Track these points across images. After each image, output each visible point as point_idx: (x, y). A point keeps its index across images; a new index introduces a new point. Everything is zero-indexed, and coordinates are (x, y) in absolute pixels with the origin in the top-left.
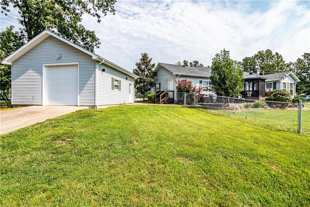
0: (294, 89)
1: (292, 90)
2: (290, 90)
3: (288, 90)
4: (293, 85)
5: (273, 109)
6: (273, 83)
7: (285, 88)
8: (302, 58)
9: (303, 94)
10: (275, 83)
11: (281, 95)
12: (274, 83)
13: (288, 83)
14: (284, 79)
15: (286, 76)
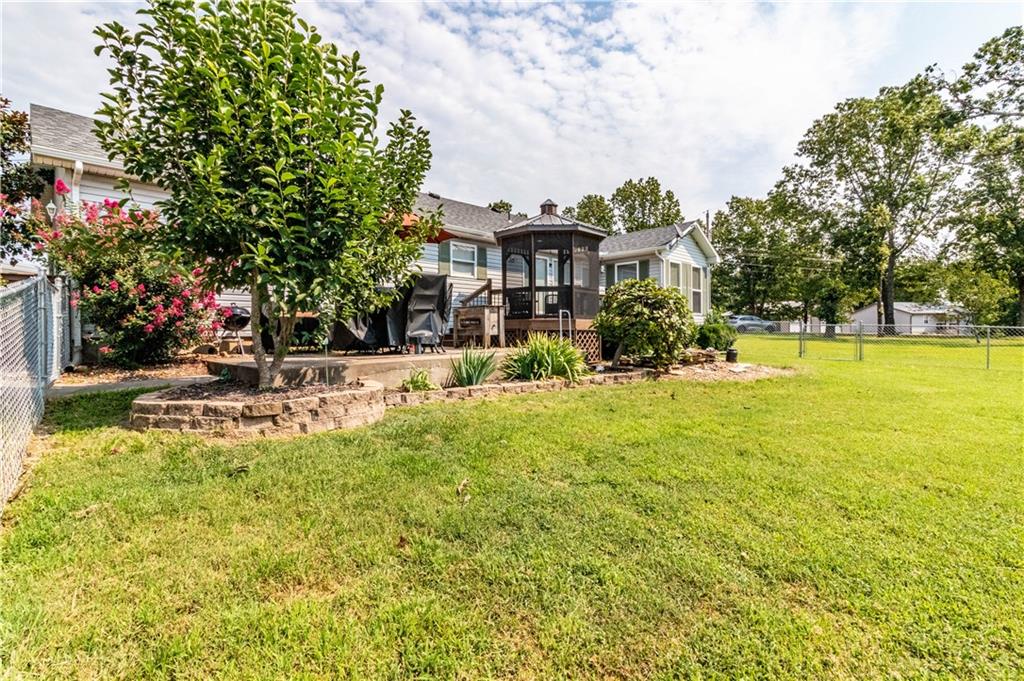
0: (705, 291)
1: (699, 294)
2: (694, 293)
3: (685, 290)
4: (702, 272)
5: (611, 382)
6: (637, 262)
7: (679, 285)
8: (726, 210)
9: (728, 313)
10: (645, 265)
11: (646, 305)
12: (640, 263)
13: (686, 265)
14: (671, 247)
15: (678, 236)
